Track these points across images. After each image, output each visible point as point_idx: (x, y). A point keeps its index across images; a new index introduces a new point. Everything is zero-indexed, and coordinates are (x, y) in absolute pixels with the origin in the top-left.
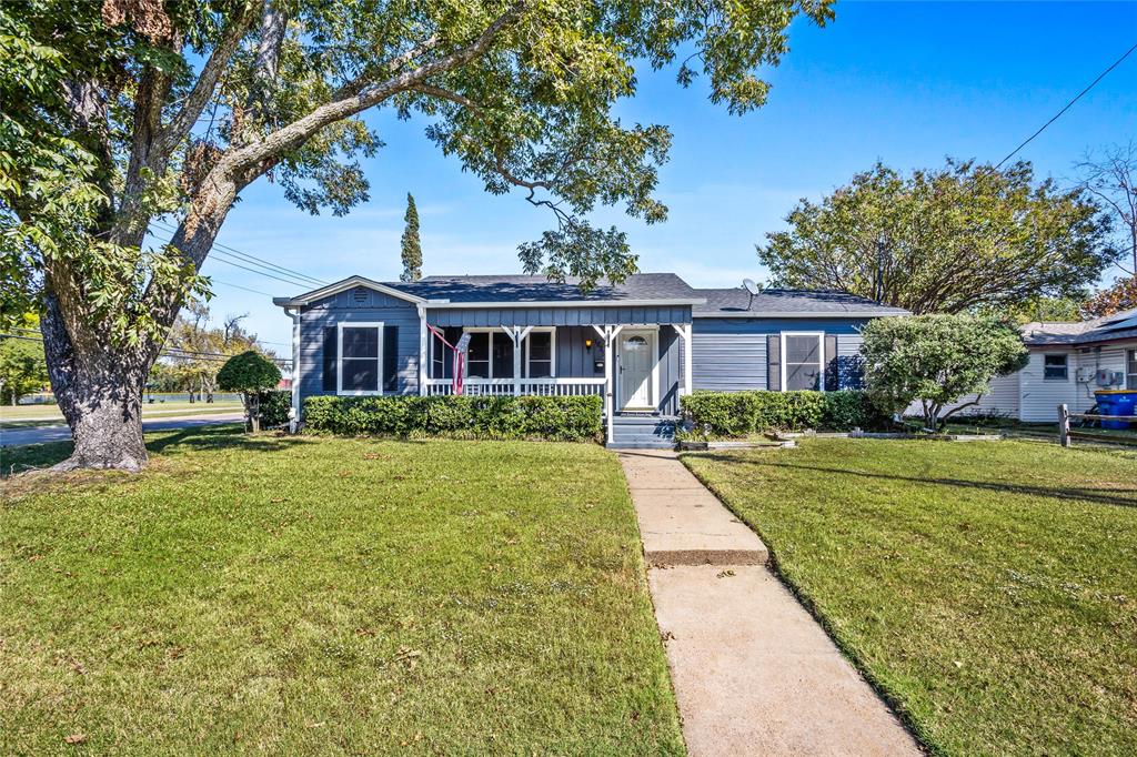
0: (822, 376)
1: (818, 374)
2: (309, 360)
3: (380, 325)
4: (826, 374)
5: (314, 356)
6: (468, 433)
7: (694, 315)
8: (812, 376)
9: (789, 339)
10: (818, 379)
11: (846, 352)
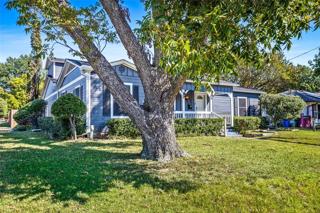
2: (96, 100)
3: (131, 85)
4: (248, 111)
5: (99, 97)
8: (245, 112)
9: (240, 99)
10: (246, 113)
11: (251, 104)
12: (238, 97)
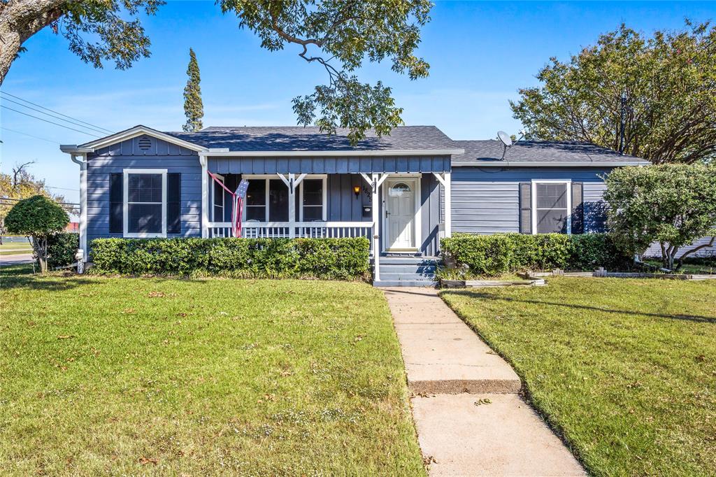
0: (569, 220)
1: (566, 219)
2: (96, 204)
3: (164, 172)
4: (573, 219)
5: (100, 200)
6: (246, 272)
7: (454, 163)
8: (560, 220)
9: (539, 186)
10: (565, 223)
11: (588, 198)
12: (534, 182)
